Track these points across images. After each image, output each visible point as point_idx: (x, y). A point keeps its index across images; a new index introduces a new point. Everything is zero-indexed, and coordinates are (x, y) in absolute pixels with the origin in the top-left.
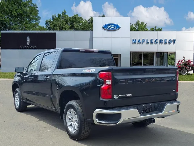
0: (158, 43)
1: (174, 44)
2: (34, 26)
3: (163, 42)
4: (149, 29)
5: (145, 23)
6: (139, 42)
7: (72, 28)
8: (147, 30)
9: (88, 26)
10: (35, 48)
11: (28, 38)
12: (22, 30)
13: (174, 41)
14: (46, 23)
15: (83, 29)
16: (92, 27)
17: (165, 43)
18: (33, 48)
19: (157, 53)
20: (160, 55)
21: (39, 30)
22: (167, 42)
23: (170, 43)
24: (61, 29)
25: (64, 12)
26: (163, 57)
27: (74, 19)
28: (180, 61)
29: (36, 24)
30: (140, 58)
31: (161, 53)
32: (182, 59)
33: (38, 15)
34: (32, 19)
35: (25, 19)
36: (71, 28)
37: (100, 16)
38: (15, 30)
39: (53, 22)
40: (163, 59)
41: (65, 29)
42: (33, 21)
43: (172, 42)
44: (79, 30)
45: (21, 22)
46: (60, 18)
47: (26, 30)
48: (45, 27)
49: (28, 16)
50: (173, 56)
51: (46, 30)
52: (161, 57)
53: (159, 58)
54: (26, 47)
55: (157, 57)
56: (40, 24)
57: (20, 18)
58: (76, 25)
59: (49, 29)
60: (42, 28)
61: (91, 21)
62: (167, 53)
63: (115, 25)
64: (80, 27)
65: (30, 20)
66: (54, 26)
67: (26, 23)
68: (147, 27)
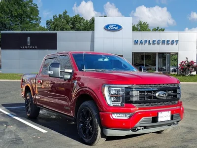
0: (161, 43)
1: (176, 44)
2: (34, 27)
3: (166, 42)
4: (151, 30)
5: (147, 24)
6: (141, 42)
7: (74, 28)
8: (149, 30)
9: (90, 26)
10: (35, 49)
11: (29, 38)
12: (22, 30)
13: (177, 41)
14: (47, 24)
15: (84, 30)
16: (93, 28)
17: (168, 44)
18: (33, 49)
19: (159, 53)
20: (162, 55)
21: (40, 30)
22: (170, 42)
23: (172, 43)
24: (62, 30)
25: (65, 13)
26: (165, 58)
27: (75, 20)
28: (182, 62)
29: (36, 24)
30: (143, 59)
31: (163, 54)
32: (184, 60)
33: (39, 16)
34: (33, 19)
35: (26, 19)
36: (72, 29)
37: (101, 17)
38: (15, 30)
39: (54, 23)
40: (165, 60)
41: (66, 30)
42: (34, 22)
43: (175, 43)
44: (81, 30)
45: (21, 23)
46: (60, 18)
47: (26, 30)
48: (46, 28)
49: (28, 17)
50: (175, 57)
51: (46, 30)
52: (163, 57)
53: (162, 59)
54: (26, 47)
55: (159, 57)
56: (40, 25)
57: (21, 18)
58: (78, 25)
59: (50, 29)
60: (43, 29)
61: (93, 21)
62: (170, 53)
63: (117, 26)
64: (81, 28)
65: (31, 20)
66: (55, 27)
67: (27, 23)
68: (149, 28)
